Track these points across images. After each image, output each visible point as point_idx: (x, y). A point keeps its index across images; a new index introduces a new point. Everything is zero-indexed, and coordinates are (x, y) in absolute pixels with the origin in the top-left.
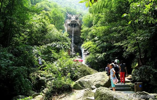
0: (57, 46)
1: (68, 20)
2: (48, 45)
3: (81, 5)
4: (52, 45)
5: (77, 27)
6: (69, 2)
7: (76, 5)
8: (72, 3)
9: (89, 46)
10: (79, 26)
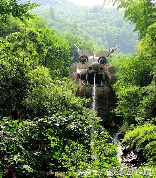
0: (72, 126)
1: (78, 64)
2: (40, 120)
3: (99, 36)
4: (55, 122)
5: (104, 83)
6: (70, 25)
7: (90, 33)
8: (79, 29)
9: (148, 137)
10: (110, 82)
